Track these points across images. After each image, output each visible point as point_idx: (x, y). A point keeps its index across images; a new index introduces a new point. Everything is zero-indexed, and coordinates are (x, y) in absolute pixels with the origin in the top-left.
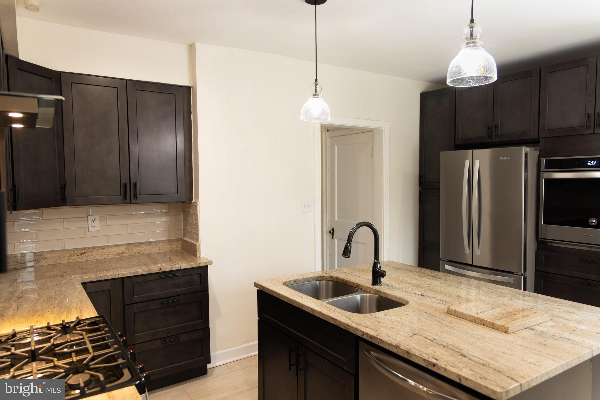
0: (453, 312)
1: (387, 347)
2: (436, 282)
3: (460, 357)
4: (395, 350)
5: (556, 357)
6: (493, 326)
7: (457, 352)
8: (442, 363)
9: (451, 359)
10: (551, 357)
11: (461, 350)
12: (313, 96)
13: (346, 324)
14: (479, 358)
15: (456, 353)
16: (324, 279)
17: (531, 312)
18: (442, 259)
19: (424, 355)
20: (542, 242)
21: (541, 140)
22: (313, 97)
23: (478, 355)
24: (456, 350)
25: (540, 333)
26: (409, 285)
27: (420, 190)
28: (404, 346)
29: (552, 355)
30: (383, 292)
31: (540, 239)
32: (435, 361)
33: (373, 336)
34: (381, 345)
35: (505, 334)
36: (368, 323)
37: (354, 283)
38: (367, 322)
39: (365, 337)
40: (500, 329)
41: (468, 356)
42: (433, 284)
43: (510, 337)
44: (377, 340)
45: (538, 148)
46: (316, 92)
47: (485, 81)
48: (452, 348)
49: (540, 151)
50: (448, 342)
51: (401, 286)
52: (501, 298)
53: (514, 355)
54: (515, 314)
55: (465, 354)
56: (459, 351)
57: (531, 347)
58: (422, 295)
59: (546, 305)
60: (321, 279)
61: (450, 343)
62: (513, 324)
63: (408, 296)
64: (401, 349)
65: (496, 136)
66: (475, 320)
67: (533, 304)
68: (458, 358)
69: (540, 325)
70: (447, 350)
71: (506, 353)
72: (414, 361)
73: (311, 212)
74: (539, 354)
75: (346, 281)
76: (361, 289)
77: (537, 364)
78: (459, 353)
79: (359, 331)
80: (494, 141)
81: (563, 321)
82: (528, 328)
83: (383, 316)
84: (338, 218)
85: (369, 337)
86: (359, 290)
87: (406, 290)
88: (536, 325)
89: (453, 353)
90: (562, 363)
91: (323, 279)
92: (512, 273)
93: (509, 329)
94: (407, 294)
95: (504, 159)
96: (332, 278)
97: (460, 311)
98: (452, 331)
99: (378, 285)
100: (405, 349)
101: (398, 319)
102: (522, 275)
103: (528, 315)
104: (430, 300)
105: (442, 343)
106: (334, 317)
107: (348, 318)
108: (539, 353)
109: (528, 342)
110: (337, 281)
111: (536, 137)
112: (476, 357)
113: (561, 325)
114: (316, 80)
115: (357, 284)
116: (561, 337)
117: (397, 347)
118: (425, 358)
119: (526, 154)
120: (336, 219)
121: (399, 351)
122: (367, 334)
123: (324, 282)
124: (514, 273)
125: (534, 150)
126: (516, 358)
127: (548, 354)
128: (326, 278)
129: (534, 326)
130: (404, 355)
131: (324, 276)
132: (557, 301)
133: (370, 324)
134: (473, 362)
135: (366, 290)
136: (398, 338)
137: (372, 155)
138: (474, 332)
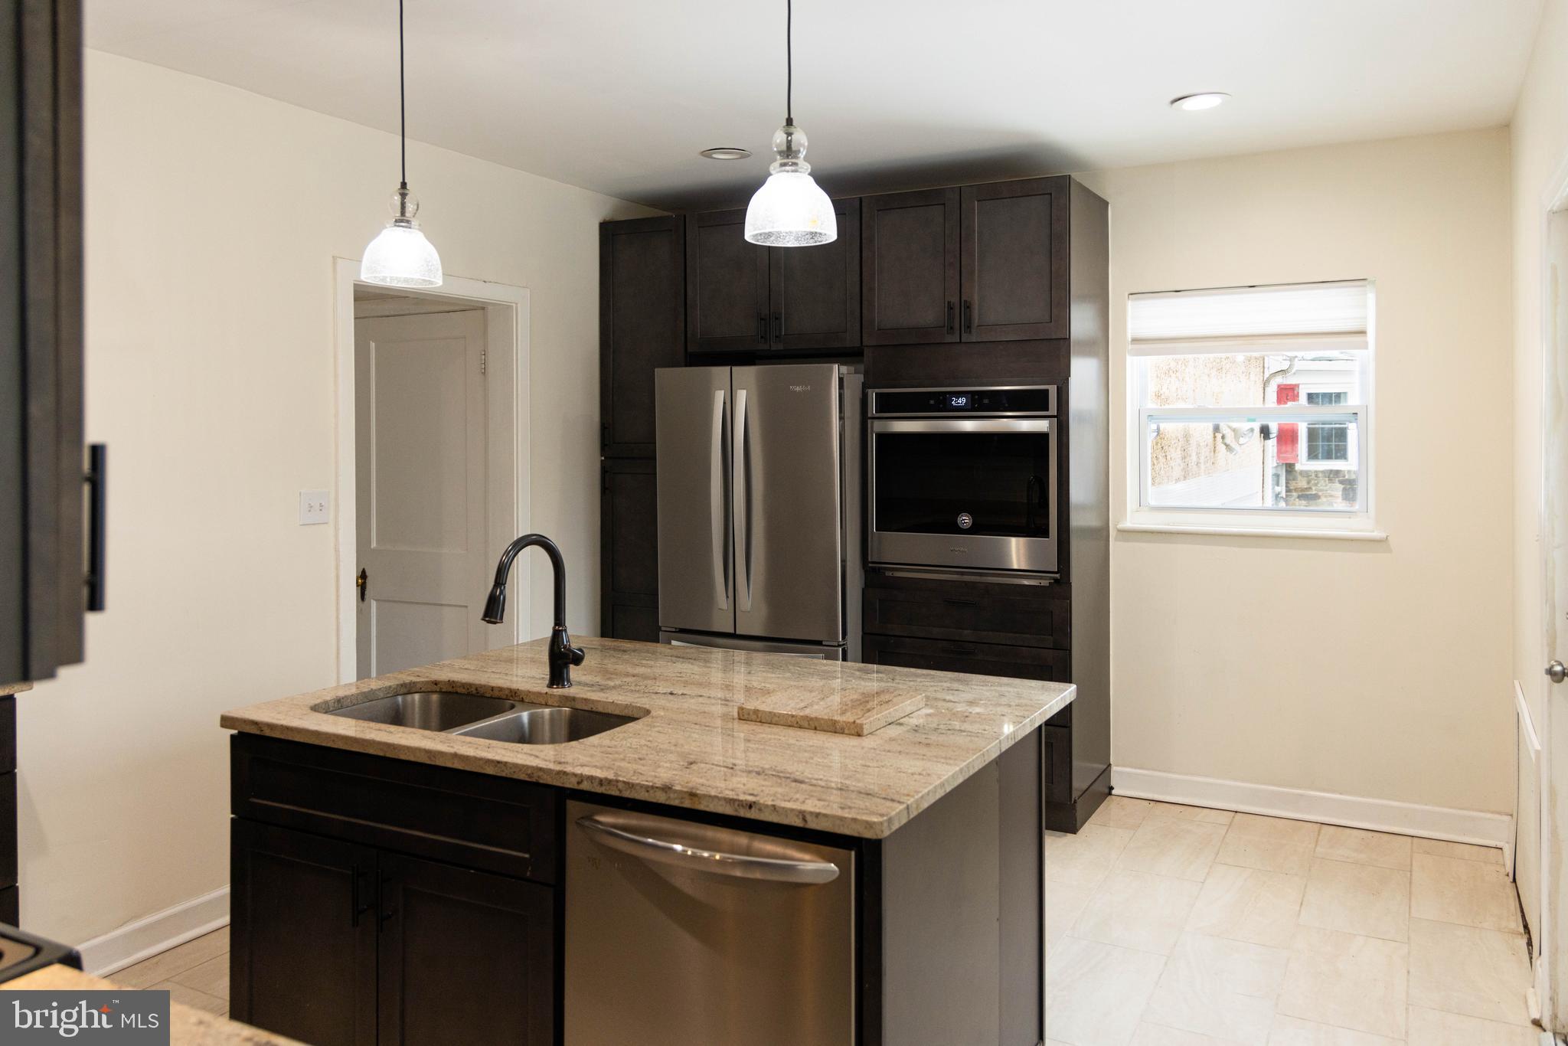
0: (751, 713)
1: (642, 796)
2: (690, 666)
3: (794, 784)
4: (661, 798)
5: (950, 758)
6: (833, 728)
7: (784, 777)
8: (766, 799)
9: (780, 790)
10: (943, 760)
11: (791, 774)
12: (396, 221)
13: (532, 767)
14: (826, 781)
15: (783, 779)
16: (414, 690)
17: (893, 695)
18: (663, 629)
19: (727, 792)
20: (874, 569)
21: (866, 351)
22: (395, 226)
23: (824, 776)
24: (781, 775)
25: (916, 728)
26: (634, 678)
27: (602, 460)
28: (682, 785)
29: (943, 758)
30: (582, 699)
31: (870, 565)
32: (751, 798)
33: (606, 779)
34: (627, 794)
35: (857, 737)
36: (584, 759)
37: (501, 689)
38: (580, 757)
39: (585, 786)
40: (846, 731)
41: (807, 780)
42: (685, 671)
43: (867, 742)
44: (617, 787)
45: (862, 367)
46: (403, 213)
47: (812, 238)
48: (774, 773)
49: (866, 374)
50: (762, 766)
51: (618, 682)
52: (830, 682)
53: (883, 766)
54: (868, 702)
55: (800, 778)
56: (788, 775)
57: (907, 751)
58: (671, 694)
59: (912, 683)
60: (405, 691)
61: (767, 766)
62: (869, 717)
63: (643, 699)
64: (676, 791)
65: (777, 337)
66: (797, 723)
67: (889, 684)
68: (791, 787)
69: (911, 716)
70: (766, 777)
71: (869, 766)
72: (707, 809)
73: (326, 523)
74: (923, 759)
75: (478, 687)
76: (522, 701)
77: (924, 773)
78: (788, 780)
79: (568, 777)
80: (772, 349)
81: (944, 704)
82: (892, 723)
83: (608, 741)
84: (378, 542)
85: (596, 783)
86: (517, 704)
87: (632, 688)
88: (904, 717)
89: (779, 781)
90: (961, 766)
91: (412, 691)
92: (819, 643)
93: (864, 726)
94: (637, 695)
95: (798, 389)
96: (436, 684)
97: (767, 710)
98: (762, 747)
99: (563, 686)
100: (685, 790)
101: (643, 742)
102: (839, 646)
103: (889, 701)
104: (693, 701)
105: (751, 769)
106: (498, 758)
107: (531, 755)
108: (921, 757)
109: (900, 744)
110: (450, 690)
111: (857, 344)
112: (821, 780)
113: (943, 711)
114: (404, 185)
115: (511, 690)
116: (949, 730)
117: (666, 788)
118: (731, 797)
119: (841, 380)
120: (374, 545)
121: (672, 795)
122: (591, 778)
123: (417, 697)
124: (824, 643)
125: (855, 373)
126: (888, 770)
127: (936, 757)
128: (419, 686)
129: (902, 718)
130: (682, 803)
131: (414, 683)
132: (928, 675)
133: (588, 759)
134: (819, 789)
135: (535, 701)
136: (662, 775)
137: (483, 371)
138: (801, 743)
